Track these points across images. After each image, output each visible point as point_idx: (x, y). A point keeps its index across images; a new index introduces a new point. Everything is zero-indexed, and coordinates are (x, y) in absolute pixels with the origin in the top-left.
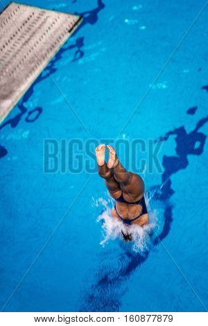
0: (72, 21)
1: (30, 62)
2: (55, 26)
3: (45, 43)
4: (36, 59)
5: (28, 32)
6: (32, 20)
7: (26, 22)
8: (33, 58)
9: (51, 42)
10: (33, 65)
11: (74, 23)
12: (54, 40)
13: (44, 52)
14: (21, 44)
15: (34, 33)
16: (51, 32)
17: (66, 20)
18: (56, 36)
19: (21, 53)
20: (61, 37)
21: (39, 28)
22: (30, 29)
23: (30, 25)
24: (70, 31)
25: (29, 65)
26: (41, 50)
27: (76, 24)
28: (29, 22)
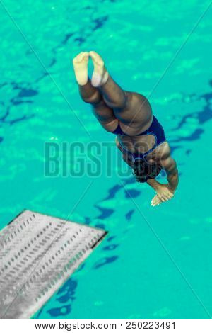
0: (96, 236)
1: (43, 280)
2: (76, 240)
3: (62, 259)
4: (50, 277)
5: (43, 244)
6: (48, 231)
7: (41, 233)
8: (46, 275)
9: (69, 258)
10: (45, 283)
11: (98, 238)
12: (73, 256)
13: (60, 269)
14: (34, 258)
15: (50, 247)
16: (70, 246)
17: (90, 234)
18: (76, 252)
19: (32, 269)
20: (82, 253)
21: (57, 241)
22: (45, 241)
23: (46, 238)
24: (92, 247)
25: (41, 283)
26: (57, 267)
27: (101, 239)
28: (45, 234)
